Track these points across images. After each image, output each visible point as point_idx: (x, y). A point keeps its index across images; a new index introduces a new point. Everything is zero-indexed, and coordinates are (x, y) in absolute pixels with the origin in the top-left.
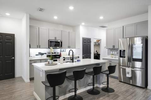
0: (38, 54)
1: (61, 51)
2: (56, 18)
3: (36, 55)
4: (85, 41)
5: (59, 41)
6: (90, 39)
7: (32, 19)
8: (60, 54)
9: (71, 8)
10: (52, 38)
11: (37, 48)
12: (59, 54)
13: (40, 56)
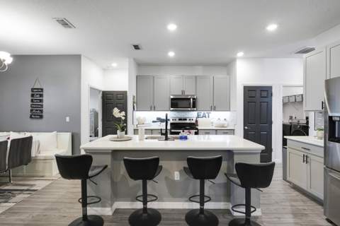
0: (155, 120)
1: (198, 115)
2: (171, 54)
3: (154, 122)
4: (253, 94)
5: (189, 97)
6: (271, 88)
7: (140, 65)
8: (197, 121)
9: (172, 27)
10: (177, 92)
11: (151, 110)
12: (194, 122)
13: (159, 123)
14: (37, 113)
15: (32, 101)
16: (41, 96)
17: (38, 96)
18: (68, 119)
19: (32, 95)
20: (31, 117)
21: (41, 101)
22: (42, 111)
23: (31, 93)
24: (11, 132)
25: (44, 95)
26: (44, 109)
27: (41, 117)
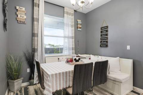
14: (104, 43)
15: (101, 35)
16: (107, 31)
17: (105, 31)
18: (128, 47)
19: (101, 32)
20: (101, 46)
21: (107, 35)
22: (107, 42)
23: (100, 30)
24: (91, 55)
25: (109, 31)
26: (109, 40)
27: (107, 46)
